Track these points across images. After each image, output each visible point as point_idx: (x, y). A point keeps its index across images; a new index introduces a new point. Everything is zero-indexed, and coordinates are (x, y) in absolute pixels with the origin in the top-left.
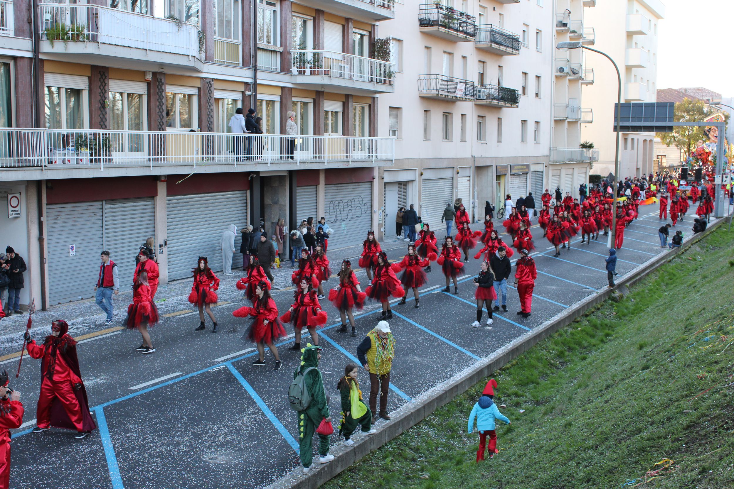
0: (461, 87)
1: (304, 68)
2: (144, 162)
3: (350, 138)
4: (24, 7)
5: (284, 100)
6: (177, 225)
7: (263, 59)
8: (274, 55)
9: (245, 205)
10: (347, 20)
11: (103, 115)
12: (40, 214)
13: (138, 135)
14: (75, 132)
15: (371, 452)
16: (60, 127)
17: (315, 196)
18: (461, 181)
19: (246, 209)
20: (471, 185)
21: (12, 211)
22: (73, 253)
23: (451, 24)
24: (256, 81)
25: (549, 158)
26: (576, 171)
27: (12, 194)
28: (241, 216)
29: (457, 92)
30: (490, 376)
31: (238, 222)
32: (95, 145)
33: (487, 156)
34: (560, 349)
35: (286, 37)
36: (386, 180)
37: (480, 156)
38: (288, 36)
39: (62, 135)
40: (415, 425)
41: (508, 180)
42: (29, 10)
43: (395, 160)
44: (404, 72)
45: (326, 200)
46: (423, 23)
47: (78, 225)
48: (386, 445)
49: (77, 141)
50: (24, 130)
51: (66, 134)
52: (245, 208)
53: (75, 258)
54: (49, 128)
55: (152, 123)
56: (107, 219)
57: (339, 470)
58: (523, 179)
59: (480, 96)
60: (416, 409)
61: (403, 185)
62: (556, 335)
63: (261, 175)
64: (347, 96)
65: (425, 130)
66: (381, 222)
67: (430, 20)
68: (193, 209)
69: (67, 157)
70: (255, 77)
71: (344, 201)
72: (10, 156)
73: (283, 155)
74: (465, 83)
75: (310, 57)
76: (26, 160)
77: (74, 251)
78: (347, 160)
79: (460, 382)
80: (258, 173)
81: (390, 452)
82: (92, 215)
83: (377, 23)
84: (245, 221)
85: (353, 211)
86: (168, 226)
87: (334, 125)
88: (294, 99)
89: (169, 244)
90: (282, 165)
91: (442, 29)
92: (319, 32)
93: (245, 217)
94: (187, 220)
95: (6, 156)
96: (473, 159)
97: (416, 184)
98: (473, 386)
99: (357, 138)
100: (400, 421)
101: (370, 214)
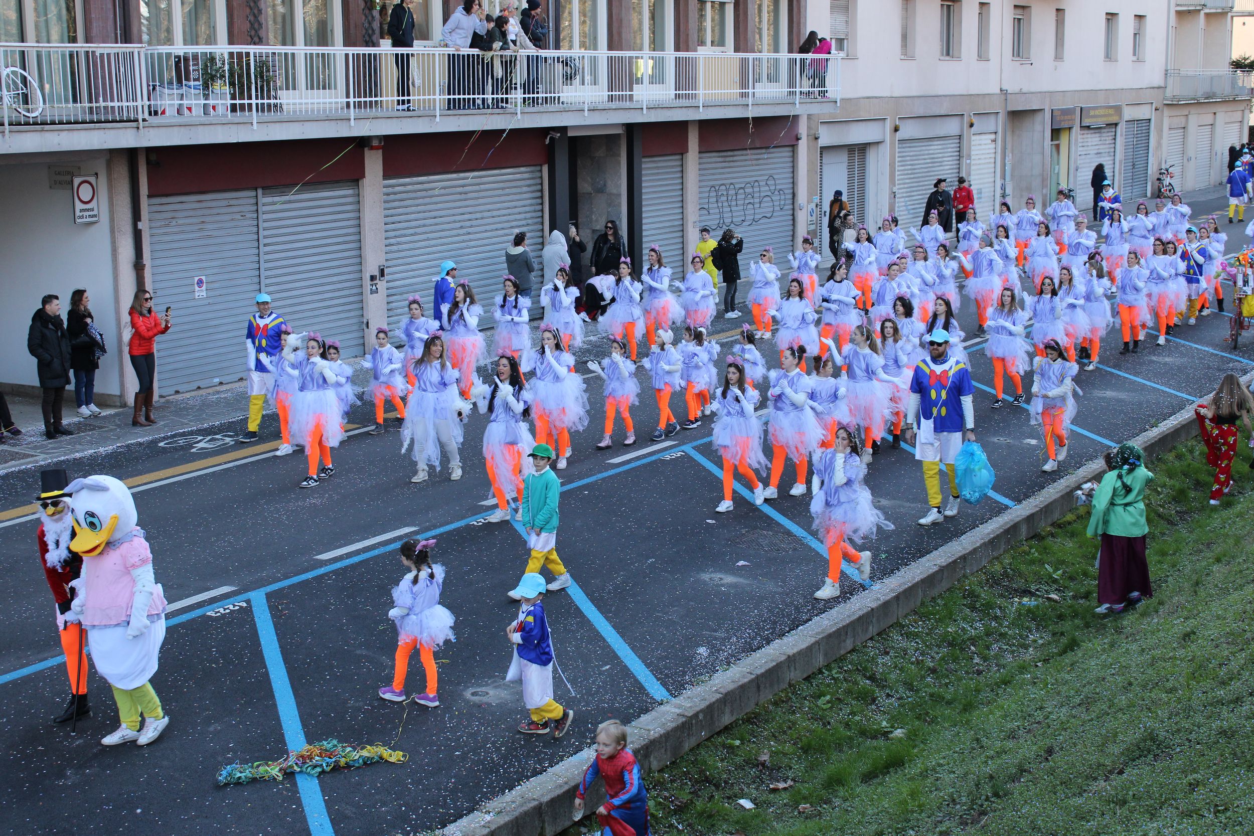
2: (337, 109)
3: (750, 56)
6: (405, 236)
9: (539, 194)
11: (255, 16)
12: (136, 216)
13: (323, 55)
14: (200, 51)
15: (790, 685)
16: (169, 41)
17: (679, 175)
18: (978, 142)
19: (542, 204)
20: (999, 150)
21: (81, 211)
22: (201, 293)
25: (1165, 92)
26: (1221, 117)
27: (80, 175)
28: (532, 218)
30: (1032, 538)
32: (241, 77)
33: (1033, 90)
34: (1177, 485)
36: (823, 141)
37: (1017, 90)
39: (176, 57)
40: (879, 634)
41: (1076, 140)
43: (842, 100)
45: (703, 184)
47: (209, 237)
49: (205, 68)
50: (101, 48)
51: (182, 55)
52: (539, 201)
53: (207, 302)
54: (150, 43)
55: (352, 31)
56: (266, 225)
57: (727, 719)
58: (1107, 136)
60: (880, 602)
61: (859, 151)
62: (1171, 457)
63: (570, 134)
65: (904, 37)
66: (813, 227)
68: (436, 203)
69: (185, 102)
71: (737, 186)
72: (75, 100)
73: (614, 93)
76: (106, 108)
77: (204, 288)
78: (743, 101)
79: (970, 548)
80: (563, 129)
81: (828, 685)
82: (238, 216)
84: (540, 227)
85: (757, 206)
86: (386, 238)
87: (717, 29)
89: (388, 274)
90: (611, 113)
93: (539, 220)
94: (424, 226)
95: (67, 101)
96: (1003, 97)
97: (885, 149)
98: (997, 558)
99: (766, 55)
100: (848, 625)
101: (791, 212)
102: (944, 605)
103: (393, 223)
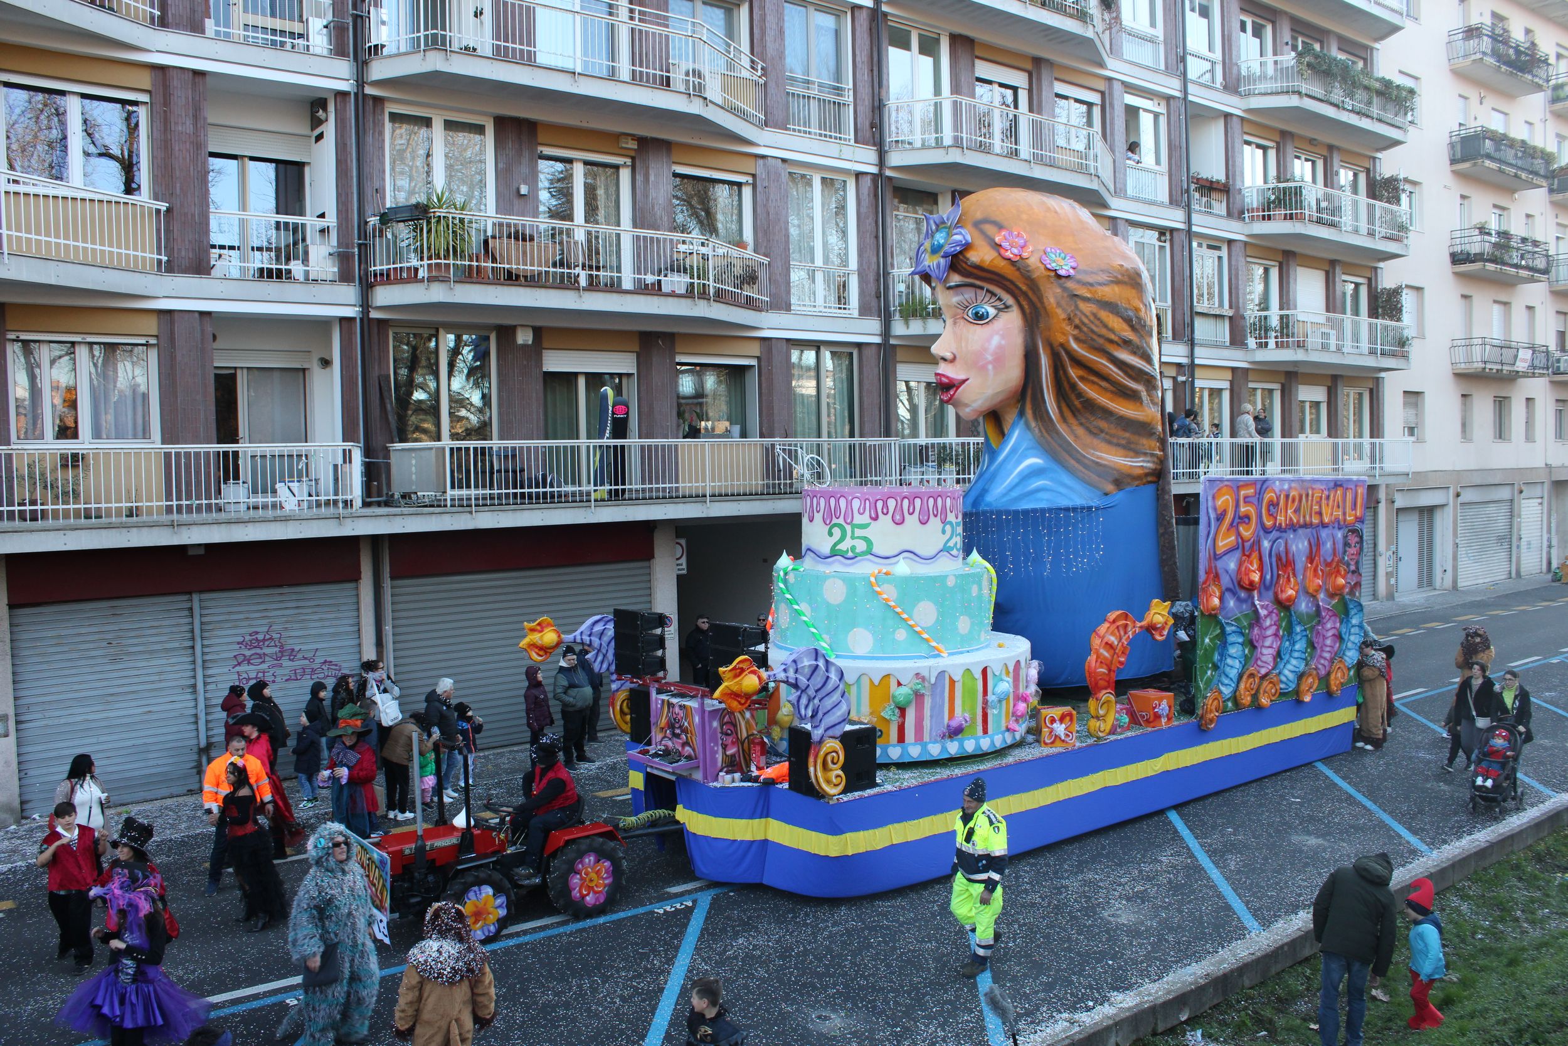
0: (1525, 355)
1: (1266, 338)
3: (1340, 441)
4: (872, 277)
5: (1235, 388)
7: (1203, 329)
8: (1219, 322)
10: (1333, 263)
14: (936, 442)
18: (1526, 505)
20: (1545, 511)
23: (1506, 258)
24: (1193, 361)
29: (1518, 363)
32: (963, 460)
35: (1238, 294)
36: (1397, 505)
37: (1560, 464)
38: (1241, 292)
39: (920, 446)
42: (878, 280)
43: (1414, 473)
44: (1427, 335)
46: (1456, 259)
49: (939, 453)
50: (871, 441)
51: (924, 444)
54: (903, 437)
59: (1558, 368)
60: (1439, 868)
61: (1427, 512)
64: (1335, 378)
65: (1464, 425)
66: (1390, 569)
67: (1468, 254)
69: (925, 477)
70: (1192, 355)
72: (851, 477)
74: (1533, 348)
75: (1274, 322)
79: (1518, 829)
80: (1196, 496)
83: (1381, 265)
87: (1314, 421)
88: (1251, 385)
91: (1490, 266)
92: (1288, 283)
95: (846, 477)
96: (1548, 470)
97: (1449, 510)
99: (1352, 440)
101: (1373, 558)
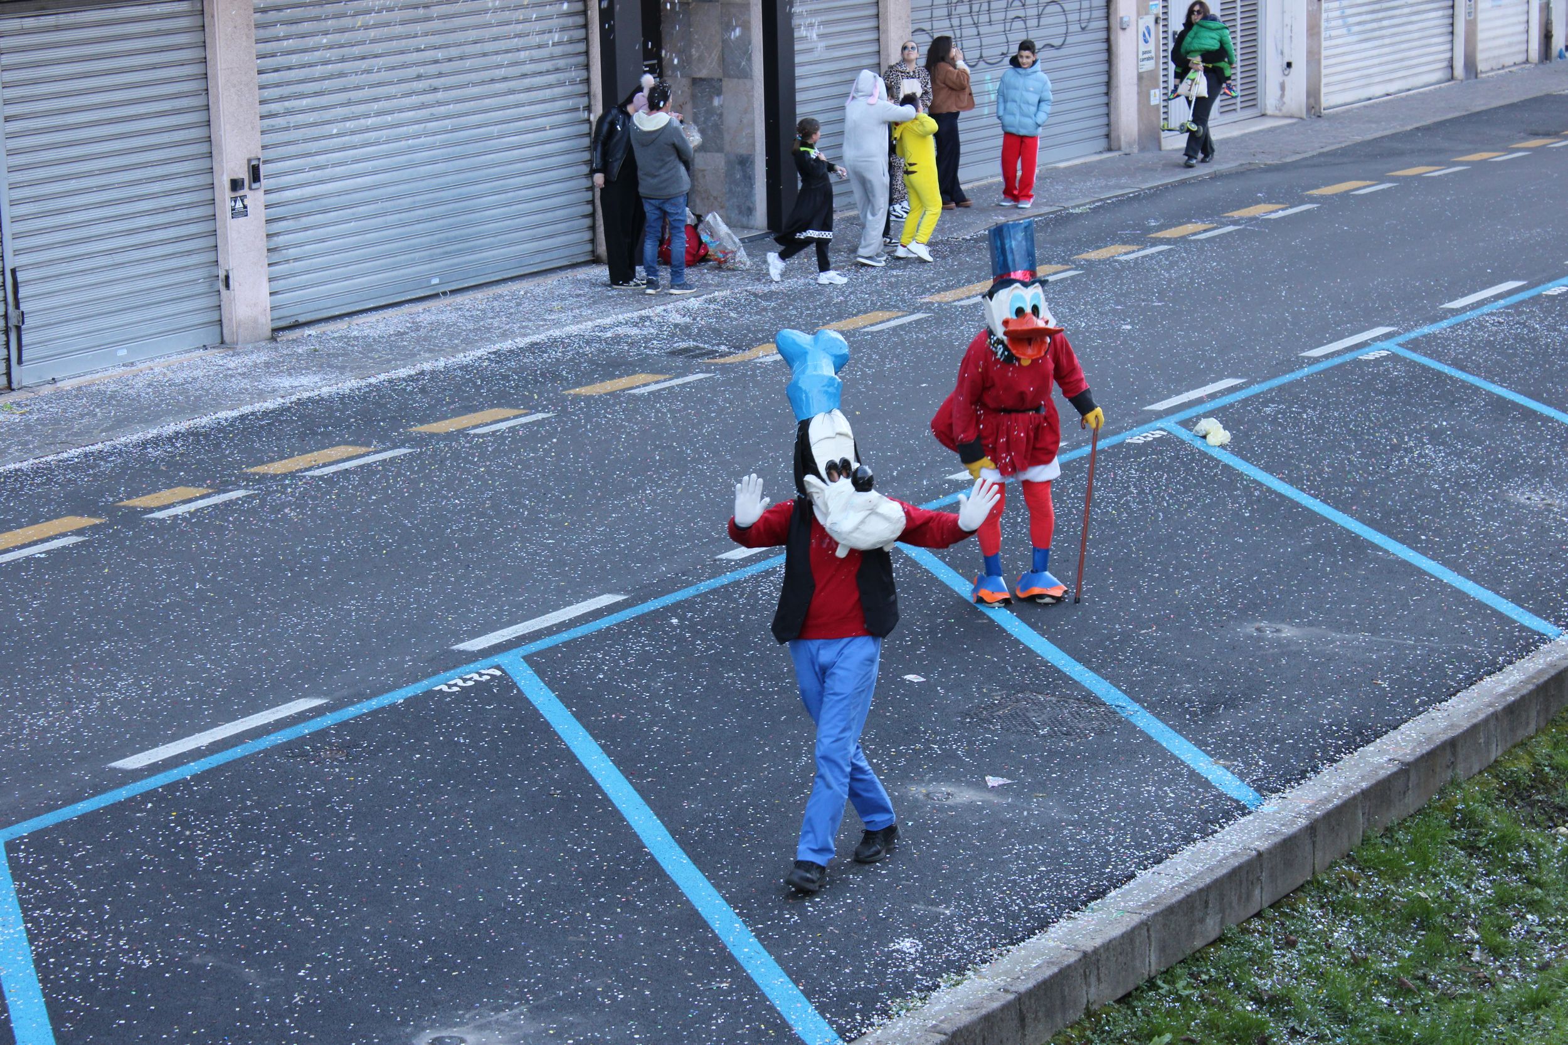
6: (301, 96)
15: (1089, 1014)
19: (586, 26)
28: (565, 55)
31: (551, 78)
40: (1275, 905)
48: (1152, 985)
52: (580, 20)
60: (1277, 839)
66: (1149, 65)
79: (1466, 725)
81: (1170, 1013)
85: (1032, 23)
86: (262, 102)
89: (267, 177)
93: (581, 59)
94: (340, 75)
98: (1523, 744)
100: (1208, 888)
101: (1103, 35)
102: (1411, 842)
103: (276, 70)
